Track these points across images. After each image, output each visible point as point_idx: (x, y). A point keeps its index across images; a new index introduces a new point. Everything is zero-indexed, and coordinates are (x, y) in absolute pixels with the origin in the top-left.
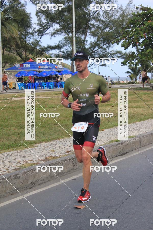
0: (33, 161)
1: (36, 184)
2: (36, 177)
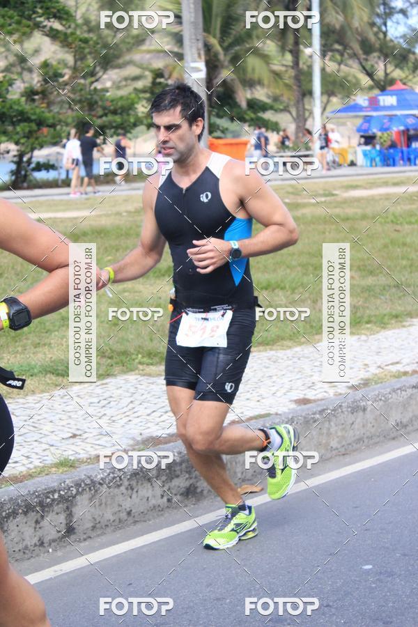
0: (401, 366)
1: (410, 428)
2: (410, 409)
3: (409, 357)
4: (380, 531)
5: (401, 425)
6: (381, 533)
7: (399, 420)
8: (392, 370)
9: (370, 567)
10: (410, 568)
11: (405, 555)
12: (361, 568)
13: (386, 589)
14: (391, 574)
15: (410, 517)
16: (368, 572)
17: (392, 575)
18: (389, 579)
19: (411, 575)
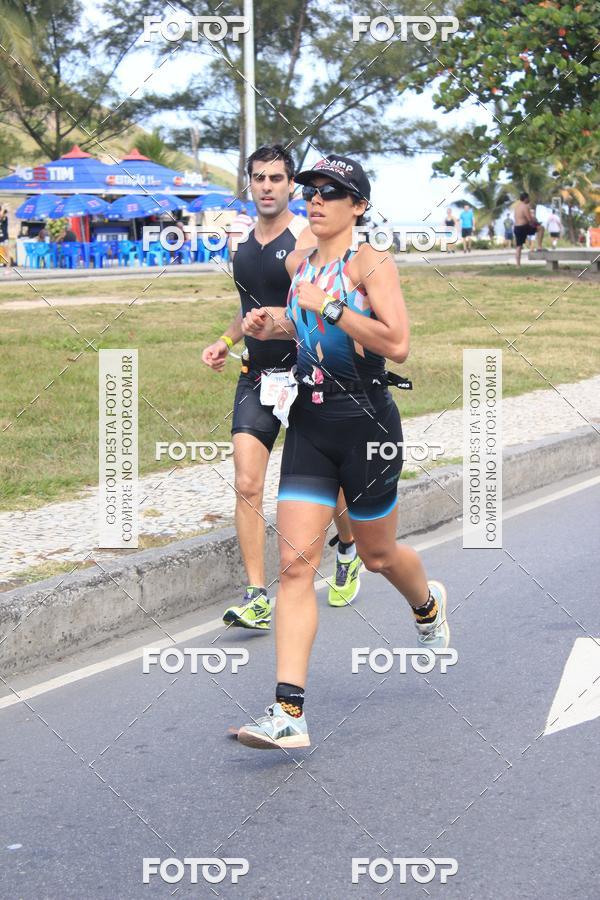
0: (72, 554)
1: (82, 644)
2: (83, 616)
3: (84, 541)
4: (35, 794)
5: (70, 640)
6: (37, 796)
7: (67, 633)
8: (59, 560)
9: (19, 846)
10: (76, 845)
11: (70, 826)
12: (6, 849)
13: (40, 878)
14: (49, 855)
15: (78, 771)
16: (16, 852)
17: (51, 856)
18: (46, 862)
19: (77, 854)
